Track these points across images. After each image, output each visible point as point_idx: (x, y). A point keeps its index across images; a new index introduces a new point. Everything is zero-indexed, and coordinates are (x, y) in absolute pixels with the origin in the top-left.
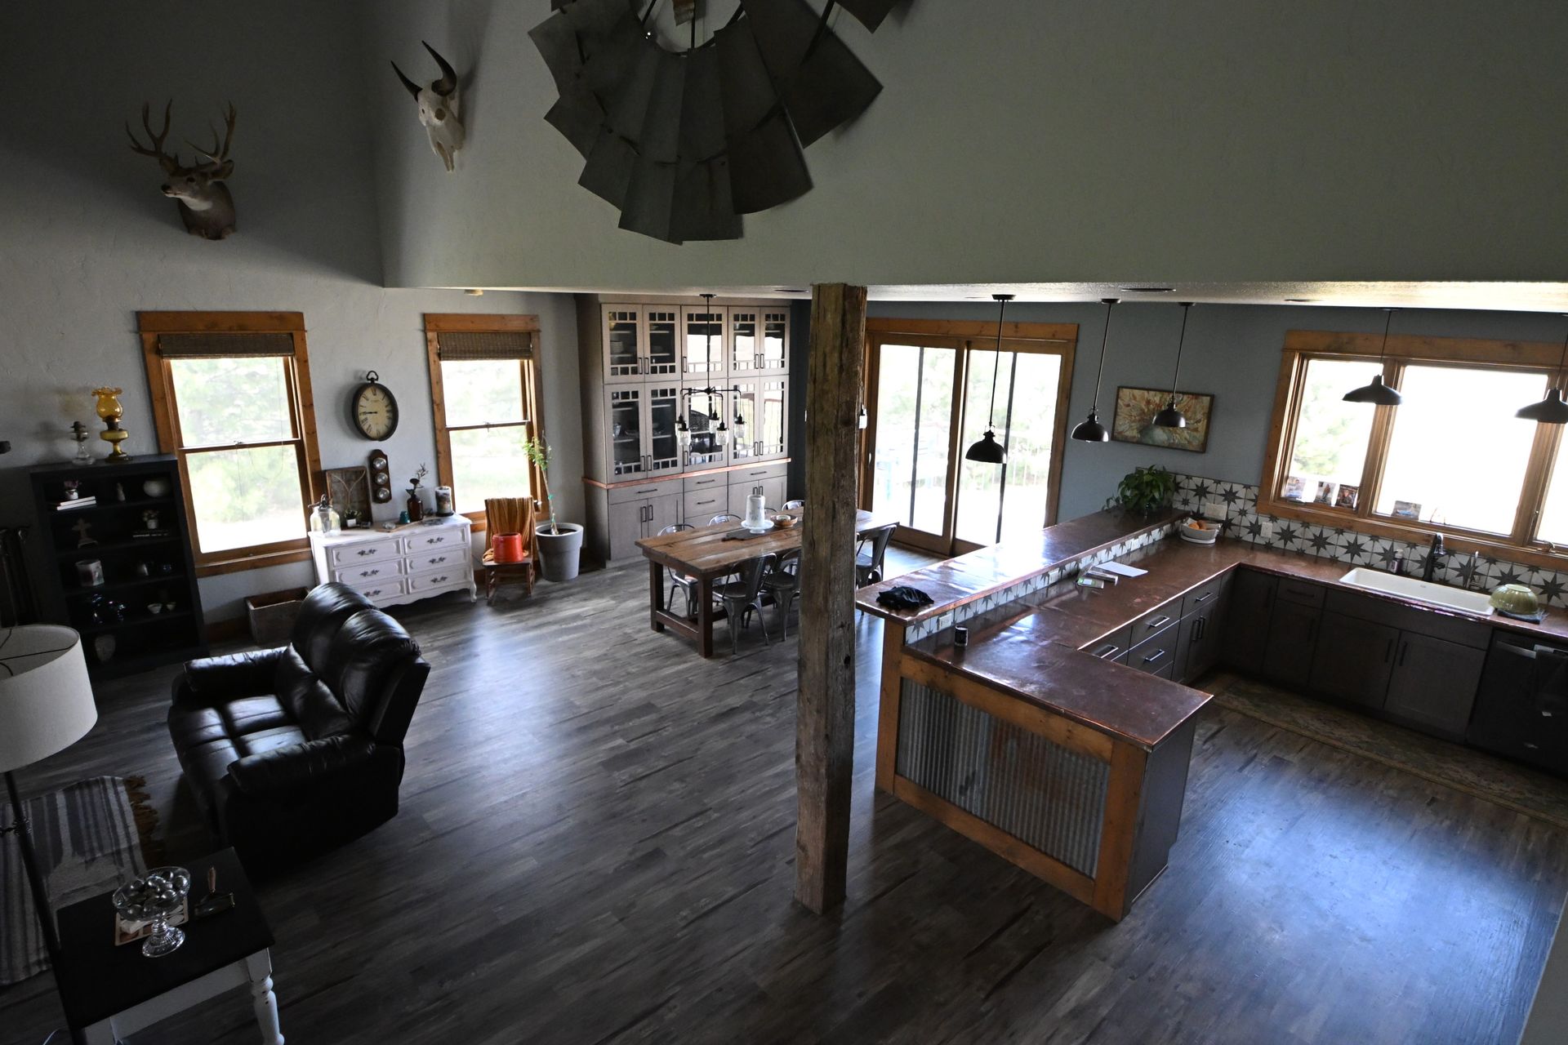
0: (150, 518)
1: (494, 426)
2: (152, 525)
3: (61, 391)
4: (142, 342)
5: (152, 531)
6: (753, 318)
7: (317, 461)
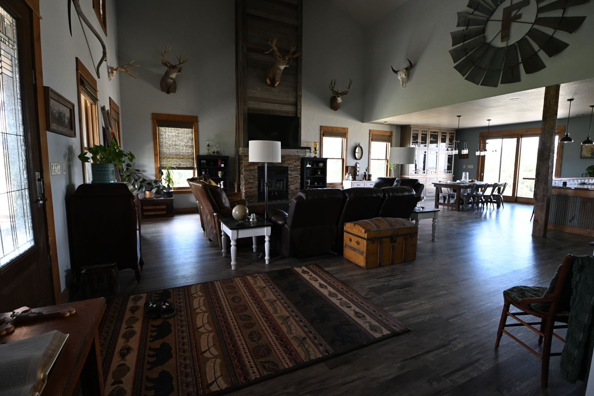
0: (319, 171)
1: (380, 159)
2: (319, 173)
3: (307, 142)
4: (321, 132)
5: (319, 175)
6: (446, 133)
7: (346, 164)
